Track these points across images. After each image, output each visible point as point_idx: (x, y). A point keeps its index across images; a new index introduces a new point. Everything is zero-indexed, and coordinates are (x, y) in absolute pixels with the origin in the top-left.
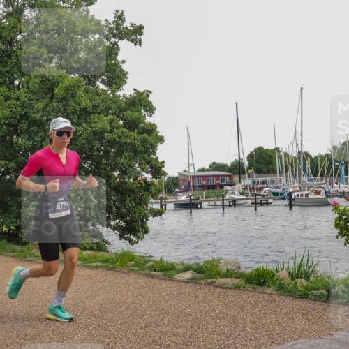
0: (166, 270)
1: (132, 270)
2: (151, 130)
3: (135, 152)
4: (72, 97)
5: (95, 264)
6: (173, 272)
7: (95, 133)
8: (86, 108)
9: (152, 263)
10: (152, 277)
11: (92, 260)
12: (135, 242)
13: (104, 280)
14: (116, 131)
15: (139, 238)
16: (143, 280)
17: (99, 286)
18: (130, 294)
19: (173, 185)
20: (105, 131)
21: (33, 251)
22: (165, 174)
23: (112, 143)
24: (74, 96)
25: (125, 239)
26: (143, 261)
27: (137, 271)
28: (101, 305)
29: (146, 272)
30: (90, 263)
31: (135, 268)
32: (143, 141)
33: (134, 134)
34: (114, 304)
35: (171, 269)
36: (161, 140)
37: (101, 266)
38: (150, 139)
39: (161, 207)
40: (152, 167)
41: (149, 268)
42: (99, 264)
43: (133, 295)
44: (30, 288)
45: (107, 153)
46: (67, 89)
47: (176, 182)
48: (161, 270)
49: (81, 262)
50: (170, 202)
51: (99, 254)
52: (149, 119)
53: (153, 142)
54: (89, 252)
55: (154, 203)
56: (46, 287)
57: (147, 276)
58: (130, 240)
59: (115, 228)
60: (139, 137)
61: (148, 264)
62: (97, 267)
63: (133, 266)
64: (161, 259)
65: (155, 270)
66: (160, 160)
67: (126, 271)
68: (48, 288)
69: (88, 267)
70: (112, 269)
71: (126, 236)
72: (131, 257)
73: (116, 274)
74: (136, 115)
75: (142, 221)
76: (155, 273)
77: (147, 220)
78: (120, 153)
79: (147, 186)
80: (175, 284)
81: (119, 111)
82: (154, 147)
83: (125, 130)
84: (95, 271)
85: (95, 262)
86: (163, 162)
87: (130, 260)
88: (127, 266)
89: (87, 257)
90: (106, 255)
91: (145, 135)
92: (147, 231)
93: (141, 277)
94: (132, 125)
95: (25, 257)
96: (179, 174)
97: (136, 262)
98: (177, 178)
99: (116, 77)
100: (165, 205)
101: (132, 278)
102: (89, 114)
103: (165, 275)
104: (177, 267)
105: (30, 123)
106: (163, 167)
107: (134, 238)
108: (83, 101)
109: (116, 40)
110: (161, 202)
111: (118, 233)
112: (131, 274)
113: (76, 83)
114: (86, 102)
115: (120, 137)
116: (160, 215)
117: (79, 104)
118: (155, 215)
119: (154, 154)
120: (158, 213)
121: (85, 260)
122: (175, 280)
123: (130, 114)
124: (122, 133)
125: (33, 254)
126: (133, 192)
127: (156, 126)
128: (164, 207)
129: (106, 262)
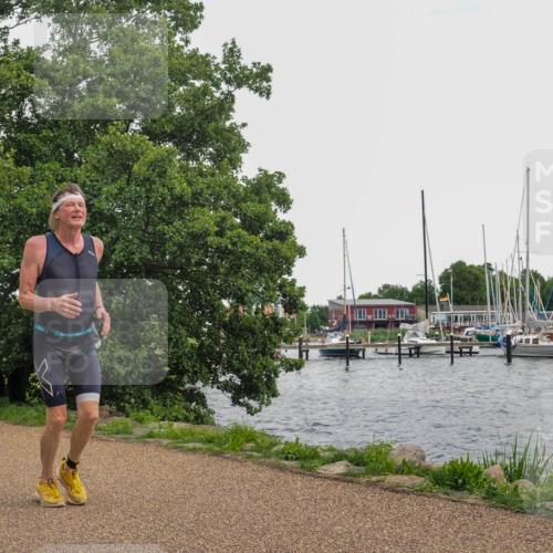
0: (304, 460)
1: (250, 456)
2: (284, 233)
3: (260, 268)
4: (160, 177)
5: (191, 445)
6: (316, 462)
7: (194, 237)
8: (182, 196)
9: (282, 446)
10: (282, 469)
11: (186, 439)
12: (258, 411)
13: (204, 472)
14: (229, 233)
15: (262, 403)
16: (266, 474)
17: (196, 481)
18: (244, 496)
19: (320, 319)
20: (207, 233)
22: (304, 308)
23: (222, 252)
24: (162, 174)
25: (241, 404)
26: (266, 444)
27: (258, 458)
28: (198, 514)
29: (273, 460)
30: (185, 442)
31: (255, 454)
32: (273, 252)
33: (257, 240)
34: (219, 513)
35: (313, 458)
36: (301, 252)
37: (200, 449)
38: (284, 248)
39: (301, 356)
40: (284, 296)
41: (277, 454)
42: (198, 445)
43: (250, 498)
45: (214, 268)
46: (152, 165)
47: (325, 314)
48: (297, 459)
49: (170, 441)
50: (315, 347)
51: (198, 429)
52: (281, 216)
53: (289, 254)
54: (183, 425)
55: (288, 348)
56: (112, 480)
57: (273, 467)
58: (248, 407)
59: (225, 387)
60: (267, 245)
61: (276, 448)
62: (194, 450)
63: (252, 451)
64: (297, 439)
65: (287, 458)
66: (298, 285)
67: (240, 458)
68: (116, 482)
69: (181, 449)
70: (217, 454)
71: (241, 400)
72: (250, 436)
73: (224, 463)
74: (261, 208)
75: (269, 377)
76: (286, 462)
77: (276, 376)
78: (235, 269)
79: (275, 325)
80: (318, 482)
81: (238, 199)
82: (290, 262)
83: (244, 233)
84: (191, 457)
85: (192, 441)
86: (302, 289)
87: (248, 441)
88: (242, 450)
89: (179, 434)
90: (209, 431)
91: (276, 242)
92: (275, 394)
93: (264, 468)
94: (253, 224)
96: (330, 302)
97: (257, 443)
98: (326, 308)
99: (231, 147)
100: (307, 351)
101: (248, 470)
102: (185, 204)
103: (302, 467)
104: (322, 454)
106: (303, 296)
107: (254, 404)
108: (177, 184)
109: (232, 89)
110: (300, 347)
111: (230, 395)
112: (249, 463)
113: (166, 154)
114: (181, 187)
115: (234, 244)
116: (299, 368)
117: (171, 190)
118: (290, 369)
119: (290, 272)
120: (294, 366)
121: (176, 437)
122: (318, 476)
123: (252, 207)
124: (239, 237)
126: (253, 332)
127: (292, 226)
129: (210, 442)
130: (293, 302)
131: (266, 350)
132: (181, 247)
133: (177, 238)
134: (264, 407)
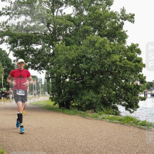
0: (148, 126)
1: (132, 125)
2: (139, 61)
4: (103, 47)
5: (115, 121)
6: (151, 127)
7: (113, 62)
8: (109, 51)
9: (141, 122)
10: (141, 128)
11: (113, 119)
12: (133, 112)
13: (119, 129)
14: (122, 61)
16: (137, 130)
17: (117, 131)
18: (131, 136)
19: (150, 86)
20: (116, 61)
21: (88, 114)
22: (146, 82)
23: (121, 67)
24: (104, 46)
25: (128, 110)
26: (137, 121)
28: (118, 140)
29: (139, 126)
30: (113, 120)
31: (133, 124)
32: (136, 66)
33: (131, 63)
34: (124, 140)
36: (144, 66)
37: (117, 122)
38: (139, 65)
39: (145, 96)
40: (140, 79)
41: (140, 124)
42: (117, 121)
43: (133, 136)
44: (87, 130)
45: (119, 72)
46: (101, 43)
47: (151, 84)
48: (146, 126)
49: (109, 120)
50: (149, 94)
51: (116, 117)
52: (138, 56)
53: (140, 66)
54: (112, 116)
55: (141, 94)
56: (94, 130)
57: (139, 128)
58: (130, 111)
59: (123, 105)
60: (134, 64)
61: (139, 123)
62: (116, 123)
65: (143, 126)
67: (129, 125)
68: (95, 131)
69: (112, 122)
70: (123, 124)
72: (132, 119)
73: (125, 126)
74: (132, 54)
75: (136, 102)
76: (142, 127)
77: (138, 102)
78: (125, 71)
79: (138, 87)
80: (152, 133)
81: (125, 52)
82: (141, 69)
85: (115, 120)
86: (145, 77)
88: (129, 123)
90: (120, 117)
91: (137, 63)
92: (138, 107)
93: (136, 128)
94: (130, 59)
95: (85, 117)
97: (134, 121)
99: (123, 37)
100: (147, 95)
101: (132, 129)
102: (110, 54)
103: (147, 128)
104: (153, 125)
105: (86, 59)
107: (132, 110)
108: (108, 48)
109: (123, 21)
111: (125, 107)
112: (132, 127)
115: (124, 65)
116: (145, 100)
117: (106, 50)
120: (143, 99)
121: (111, 119)
122: (152, 131)
123: (130, 54)
124: (126, 62)
126: (131, 89)
127: (142, 59)
129: (120, 120)
130: (143, 81)
131: (135, 94)
132: (109, 65)
133: (108, 63)
134: (135, 111)
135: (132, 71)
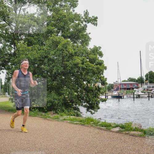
0: (107, 127)
1: (92, 126)
2: (101, 63)
5: (76, 122)
6: (110, 128)
8: (72, 54)
9: (101, 123)
10: (101, 129)
12: (94, 113)
13: (79, 130)
14: (85, 63)
15: (95, 111)
16: (97, 131)
17: (77, 132)
19: (111, 88)
21: (50, 115)
22: (107, 84)
23: (83, 69)
24: (66, 48)
25: (89, 111)
26: (97, 122)
27: (94, 126)
28: (78, 141)
29: (98, 127)
30: (74, 121)
31: (93, 125)
32: (98, 68)
33: (93, 65)
35: (110, 126)
36: (105, 68)
37: (78, 123)
38: (101, 68)
39: (106, 98)
40: (101, 80)
41: (100, 125)
42: (78, 122)
43: (92, 137)
46: (63, 45)
47: (112, 86)
48: (105, 126)
49: (70, 121)
50: (110, 95)
51: (78, 118)
52: (100, 59)
53: (102, 69)
54: (73, 117)
57: (99, 129)
58: (91, 112)
59: (85, 106)
60: (96, 66)
61: (99, 123)
62: (76, 124)
63: (93, 124)
64: (105, 121)
65: (102, 126)
66: (105, 77)
67: (89, 126)
68: (55, 132)
69: (73, 123)
70: (83, 125)
73: (85, 127)
74: (94, 56)
75: (97, 104)
77: (99, 103)
78: (87, 73)
79: (99, 89)
80: (111, 133)
82: (102, 71)
84: (76, 126)
85: (76, 121)
86: (106, 79)
87: (91, 121)
88: (90, 124)
89: (72, 119)
90: (81, 118)
91: (98, 66)
92: (99, 108)
93: (96, 129)
94: (92, 61)
95: (46, 118)
96: (114, 83)
97: (94, 122)
98: (113, 84)
99: (86, 40)
100: (108, 96)
101: (92, 129)
102: (73, 56)
103: (107, 129)
104: (112, 125)
105: (48, 60)
106: (106, 80)
108: (70, 50)
109: (86, 23)
110: (105, 95)
111: (86, 109)
114: (72, 51)
115: (87, 67)
116: (105, 101)
117: (69, 52)
118: (103, 101)
119: (103, 74)
120: (104, 101)
122: (111, 131)
123: (92, 56)
124: (88, 64)
125: (50, 117)
126: (92, 91)
127: (103, 61)
128: (107, 97)
129: (81, 121)
131: (96, 96)
133: (70, 65)
135: (94, 73)
